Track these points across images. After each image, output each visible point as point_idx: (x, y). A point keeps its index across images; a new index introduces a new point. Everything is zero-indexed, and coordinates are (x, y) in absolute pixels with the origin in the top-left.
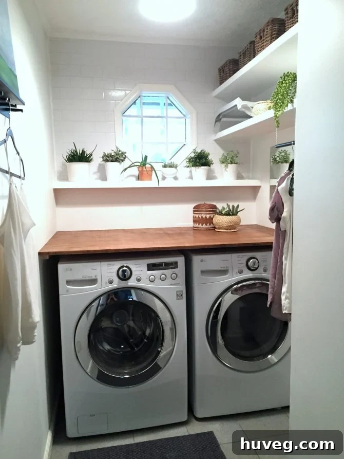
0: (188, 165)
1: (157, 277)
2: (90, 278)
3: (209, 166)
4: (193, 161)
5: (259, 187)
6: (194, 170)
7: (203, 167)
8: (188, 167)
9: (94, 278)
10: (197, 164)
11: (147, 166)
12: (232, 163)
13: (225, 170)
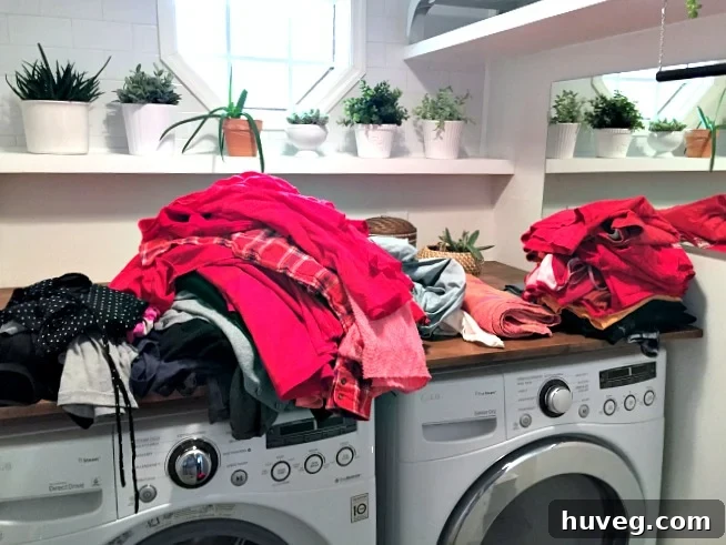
0: (348, 118)
1: (296, 466)
2: (79, 490)
3: (399, 124)
4: (360, 110)
5: (508, 177)
6: (363, 132)
7: (385, 126)
8: (346, 124)
9: (88, 487)
10: (374, 118)
11: (243, 117)
12: (451, 117)
13: (438, 134)
